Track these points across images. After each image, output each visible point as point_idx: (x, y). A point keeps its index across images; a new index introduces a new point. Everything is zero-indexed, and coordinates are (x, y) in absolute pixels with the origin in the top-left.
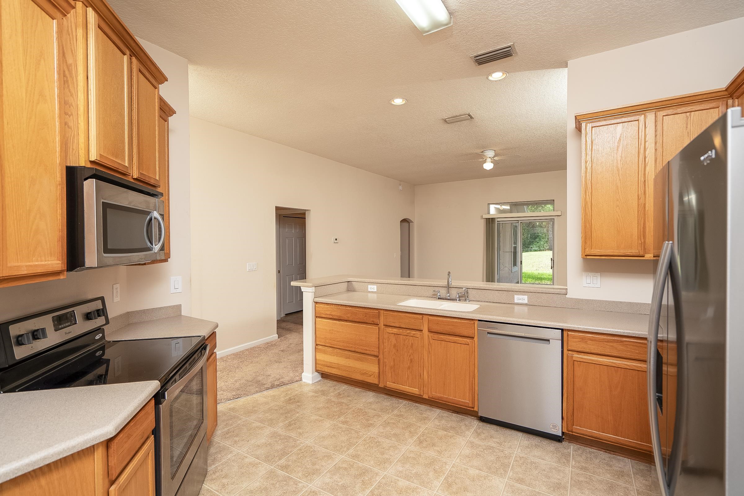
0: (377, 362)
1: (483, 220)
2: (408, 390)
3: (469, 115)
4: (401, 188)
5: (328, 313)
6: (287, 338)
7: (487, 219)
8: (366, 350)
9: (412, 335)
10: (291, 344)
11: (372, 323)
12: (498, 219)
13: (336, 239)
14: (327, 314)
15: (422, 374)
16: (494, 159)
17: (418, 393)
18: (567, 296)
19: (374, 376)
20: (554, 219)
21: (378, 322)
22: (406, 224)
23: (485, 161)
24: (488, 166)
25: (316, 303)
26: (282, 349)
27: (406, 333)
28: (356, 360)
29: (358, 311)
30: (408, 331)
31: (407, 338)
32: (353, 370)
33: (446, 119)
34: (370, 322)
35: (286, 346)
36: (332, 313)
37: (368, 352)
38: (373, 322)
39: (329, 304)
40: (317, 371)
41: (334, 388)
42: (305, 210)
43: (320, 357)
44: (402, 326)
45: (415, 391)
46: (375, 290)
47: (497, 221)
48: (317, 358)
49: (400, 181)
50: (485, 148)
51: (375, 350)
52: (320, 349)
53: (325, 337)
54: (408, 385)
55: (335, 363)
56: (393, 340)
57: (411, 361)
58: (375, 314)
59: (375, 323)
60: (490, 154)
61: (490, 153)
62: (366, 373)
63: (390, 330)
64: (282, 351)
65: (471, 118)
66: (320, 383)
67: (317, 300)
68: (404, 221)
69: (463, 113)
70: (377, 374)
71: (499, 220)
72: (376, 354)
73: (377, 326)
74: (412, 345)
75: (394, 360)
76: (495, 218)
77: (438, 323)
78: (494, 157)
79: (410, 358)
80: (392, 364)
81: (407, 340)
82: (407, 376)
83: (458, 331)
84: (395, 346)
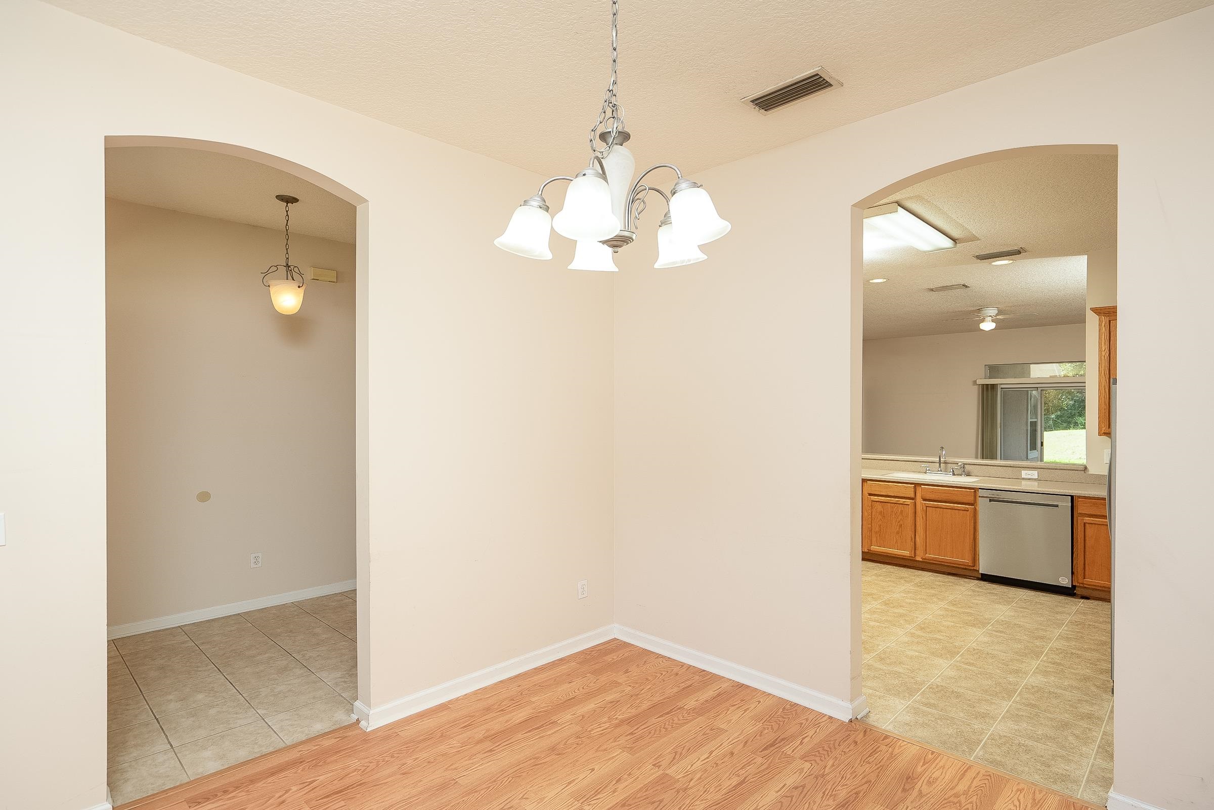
1: (975, 386)
2: (895, 553)
3: (965, 285)
7: (982, 385)
9: (902, 502)
16: (998, 318)
17: (907, 554)
18: (1087, 472)
23: (983, 321)
24: (988, 326)
27: (895, 501)
30: (897, 500)
33: (933, 288)
44: (890, 495)
45: (905, 553)
47: (1001, 388)
50: (984, 304)
54: (896, 548)
56: (880, 508)
60: (993, 312)
61: (989, 311)
63: (875, 498)
65: (967, 287)
71: (1003, 386)
74: (902, 511)
75: (880, 526)
76: (997, 384)
77: (933, 491)
78: (997, 315)
79: (899, 524)
80: (877, 529)
81: (896, 507)
82: (895, 541)
83: (956, 499)
84: (881, 512)
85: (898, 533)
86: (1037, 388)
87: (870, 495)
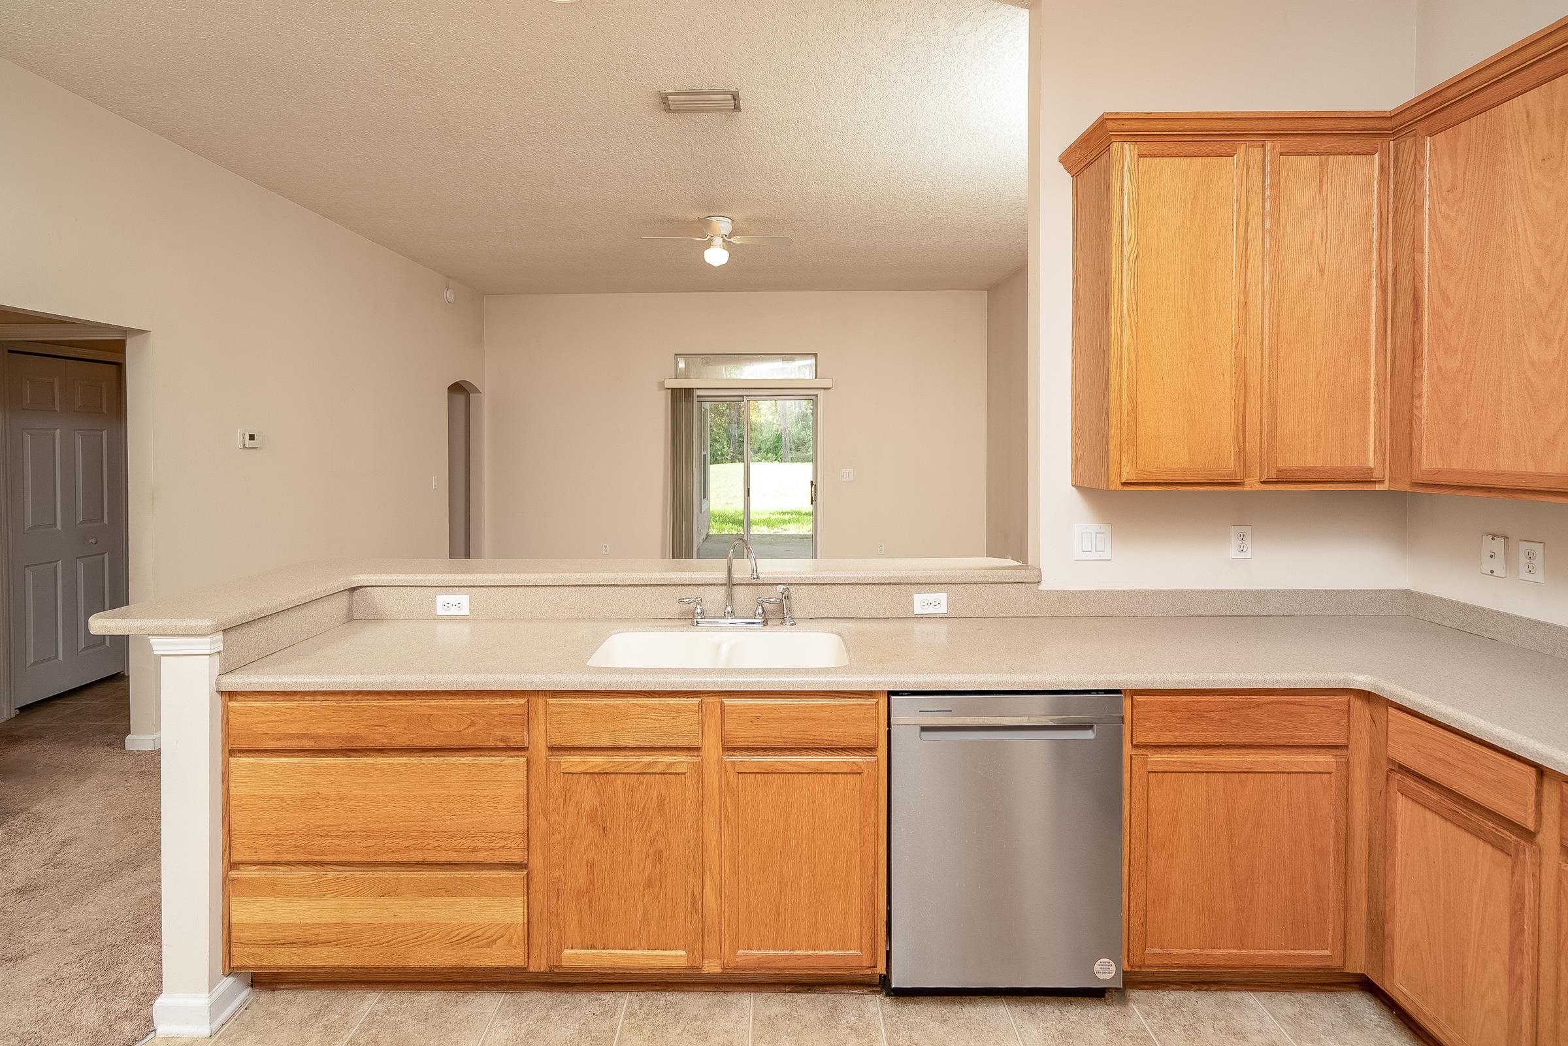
0: (520, 886)
1: (663, 392)
2: (644, 963)
3: (735, 97)
4: (449, 295)
5: (294, 729)
6: (38, 818)
7: (673, 389)
8: (475, 850)
9: (660, 769)
10: (65, 843)
11: (501, 744)
12: (699, 390)
13: (252, 437)
14: (289, 736)
15: (699, 897)
16: (732, 240)
17: (683, 963)
18: (1040, 588)
19: (510, 940)
20: (817, 395)
21: (526, 739)
22: (461, 398)
23: (708, 244)
24: (716, 256)
25: (230, 695)
26: (19, 881)
27: (637, 766)
28: (427, 894)
29: (436, 707)
30: (647, 758)
31: (642, 783)
32: (415, 935)
33: (671, 94)
34: (492, 744)
35: (39, 859)
36: (313, 730)
37: (482, 856)
38: (502, 740)
39: (295, 693)
40: (231, 970)
41: (325, 1026)
42: (126, 331)
43: (248, 911)
44: (623, 742)
45: (675, 958)
46: (465, 611)
47: (698, 397)
48: (233, 921)
49: (448, 277)
50: (715, 206)
51: (513, 845)
52: (249, 882)
53: (278, 829)
54: (644, 943)
55: (327, 925)
56: (588, 798)
57: (658, 858)
58: (512, 711)
59: (512, 744)
61: (722, 225)
62: (473, 936)
63: (573, 762)
64: (22, 891)
65: (737, 108)
66: (246, 1017)
67: (236, 682)
68: (459, 389)
69: (721, 86)
70: (521, 931)
71: (701, 393)
72: (517, 856)
73: (522, 754)
74: (661, 802)
75: (590, 866)
76: (693, 388)
77: (757, 718)
78: (731, 235)
79: (652, 849)
80: (582, 881)
81: (643, 789)
82: (640, 914)
83: (827, 735)
84: (593, 817)
85: (649, 884)
86: (743, 396)
87: (555, 749)
